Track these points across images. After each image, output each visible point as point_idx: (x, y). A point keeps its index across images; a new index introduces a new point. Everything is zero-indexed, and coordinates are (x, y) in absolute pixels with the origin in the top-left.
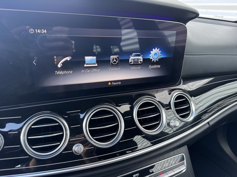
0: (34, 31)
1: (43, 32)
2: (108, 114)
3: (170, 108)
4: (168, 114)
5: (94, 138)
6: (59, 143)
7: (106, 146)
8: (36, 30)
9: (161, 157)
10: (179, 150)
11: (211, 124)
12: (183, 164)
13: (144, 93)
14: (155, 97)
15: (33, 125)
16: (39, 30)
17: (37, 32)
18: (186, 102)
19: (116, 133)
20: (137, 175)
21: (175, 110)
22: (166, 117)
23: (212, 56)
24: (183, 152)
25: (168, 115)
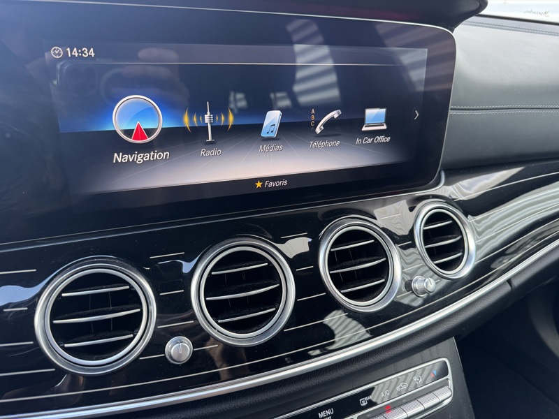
0: (62, 52)
1: (85, 54)
2: (255, 262)
3: (413, 245)
4: (407, 261)
5: (220, 321)
6: (132, 336)
7: (249, 341)
8: (68, 49)
9: (391, 368)
10: (434, 348)
11: (516, 283)
12: (445, 384)
13: (346, 207)
14: (375, 218)
15: (64, 290)
16: (75, 49)
17: (70, 56)
18: (454, 229)
19: (274, 309)
20: (329, 412)
21: (426, 249)
22: (403, 268)
23: (520, 111)
24: (446, 356)
25: (408, 264)
